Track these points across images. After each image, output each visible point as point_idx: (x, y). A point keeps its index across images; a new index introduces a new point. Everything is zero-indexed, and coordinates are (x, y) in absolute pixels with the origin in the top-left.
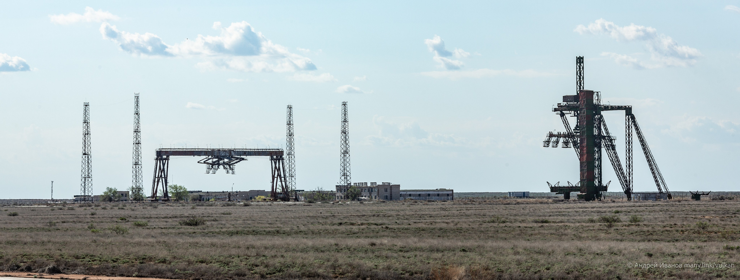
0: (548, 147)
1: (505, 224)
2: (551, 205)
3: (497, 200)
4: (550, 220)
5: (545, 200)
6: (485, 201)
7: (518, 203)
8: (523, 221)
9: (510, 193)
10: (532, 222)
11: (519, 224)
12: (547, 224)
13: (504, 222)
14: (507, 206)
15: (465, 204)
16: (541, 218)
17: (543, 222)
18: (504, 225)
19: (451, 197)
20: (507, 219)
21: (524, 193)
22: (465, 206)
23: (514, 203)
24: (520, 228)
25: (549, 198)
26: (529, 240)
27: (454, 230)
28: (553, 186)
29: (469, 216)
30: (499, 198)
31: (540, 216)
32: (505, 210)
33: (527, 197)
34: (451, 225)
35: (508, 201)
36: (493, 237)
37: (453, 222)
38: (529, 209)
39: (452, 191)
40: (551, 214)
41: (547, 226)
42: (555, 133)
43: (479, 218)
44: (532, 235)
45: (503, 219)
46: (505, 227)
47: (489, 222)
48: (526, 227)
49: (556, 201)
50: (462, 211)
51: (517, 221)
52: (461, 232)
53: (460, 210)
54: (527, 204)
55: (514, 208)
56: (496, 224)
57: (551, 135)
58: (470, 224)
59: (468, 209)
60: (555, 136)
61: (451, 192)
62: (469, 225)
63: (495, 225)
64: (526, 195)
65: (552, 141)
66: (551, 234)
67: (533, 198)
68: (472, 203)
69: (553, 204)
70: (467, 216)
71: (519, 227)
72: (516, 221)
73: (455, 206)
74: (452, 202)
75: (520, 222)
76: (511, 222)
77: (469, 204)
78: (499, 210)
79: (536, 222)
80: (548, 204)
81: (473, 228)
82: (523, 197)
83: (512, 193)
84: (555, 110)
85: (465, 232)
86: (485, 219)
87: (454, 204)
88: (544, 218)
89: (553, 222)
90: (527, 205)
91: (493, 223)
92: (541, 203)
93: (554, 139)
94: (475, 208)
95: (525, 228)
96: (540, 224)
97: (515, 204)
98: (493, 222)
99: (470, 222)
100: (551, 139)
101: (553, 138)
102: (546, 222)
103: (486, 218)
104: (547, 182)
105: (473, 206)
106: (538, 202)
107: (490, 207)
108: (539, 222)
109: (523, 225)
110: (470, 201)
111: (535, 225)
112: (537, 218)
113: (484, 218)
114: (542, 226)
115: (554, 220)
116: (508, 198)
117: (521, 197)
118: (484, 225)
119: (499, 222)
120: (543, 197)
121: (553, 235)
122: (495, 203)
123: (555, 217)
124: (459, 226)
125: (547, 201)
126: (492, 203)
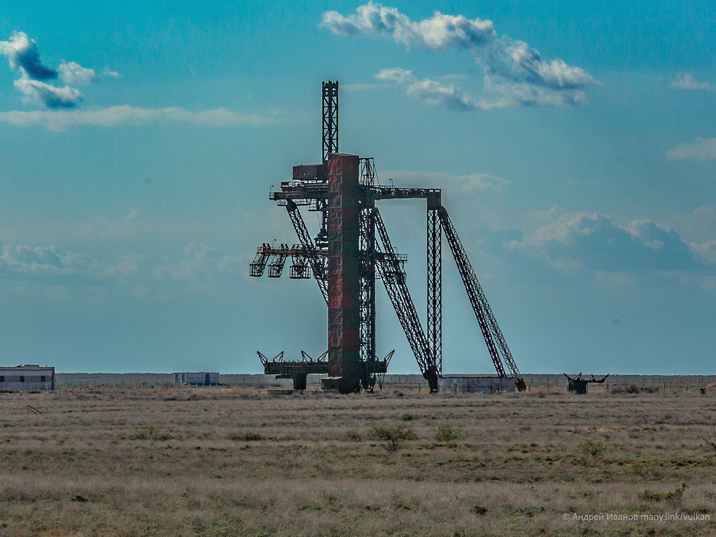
0: (259, 276)
1: (167, 441)
2: (266, 401)
3: (150, 390)
4: (262, 435)
5: (253, 391)
6: (123, 393)
7: (195, 396)
8: (206, 435)
9: (177, 375)
10: (226, 438)
11: (197, 443)
12: (258, 443)
13: (165, 438)
14: (171, 403)
15: (80, 398)
16: (245, 431)
17: (248, 438)
18: (165, 444)
19: (50, 383)
20: (171, 431)
21: (207, 375)
22: (80, 403)
23: (188, 397)
24: (200, 451)
25: (262, 387)
26: (219, 477)
27: (56, 454)
28: (270, 361)
29: (89, 425)
30: (153, 387)
31: (243, 426)
32: (167, 411)
33: (213, 384)
34: (51, 445)
35: (174, 392)
36: (142, 470)
37: (54, 437)
38: (219, 411)
39: (53, 369)
40: (266, 421)
41: (257, 447)
42: (277, 246)
43: (111, 429)
44: (225, 466)
45: (163, 432)
46: (166, 449)
47: (132, 438)
48: (213, 449)
49: (276, 394)
50: (75, 415)
51: (192, 436)
52: (73, 460)
53: (70, 412)
54: (215, 398)
55: (185, 409)
56: (149, 442)
57: (267, 251)
58: (92, 441)
59: (86, 409)
60: (274, 252)
61: (49, 373)
62: (90, 444)
63: (147, 444)
64: (211, 380)
65: (269, 263)
66: (267, 464)
67: (228, 386)
68: (95, 397)
69: (270, 399)
70: (84, 424)
71: (199, 448)
72: (190, 435)
73: (58, 403)
74: (52, 395)
75: (200, 438)
76: (180, 438)
77: (88, 398)
78: (153, 412)
79: (235, 438)
80: (259, 399)
81: (98, 451)
82: (205, 384)
83: (180, 376)
84: (277, 196)
85: (80, 459)
86: (123, 431)
87: (56, 399)
88: (250, 430)
89: (271, 439)
90: (214, 402)
91: (140, 440)
92: (245, 397)
93: (273, 259)
94: (102, 408)
95: (211, 452)
96: (244, 444)
97: (189, 400)
98: (142, 437)
99: (92, 437)
100: (266, 259)
101: (271, 257)
102: (256, 438)
103: (126, 428)
104: (258, 353)
105: (98, 403)
106: (237, 396)
107: (135, 405)
108: (240, 439)
109: (206, 444)
110: (91, 393)
111: (233, 444)
112: (236, 430)
113: (121, 429)
114: (247, 447)
115: (271, 435)
116: (172, 387)
117: (200, 384)
118: (123, 445)
119: (155, 439)
120: (249, 385)
121: (272, 467)
122: (144, 397)
123: (275, 429)
124: (67, 446)
125: (257, 393)
126: (137, 397)
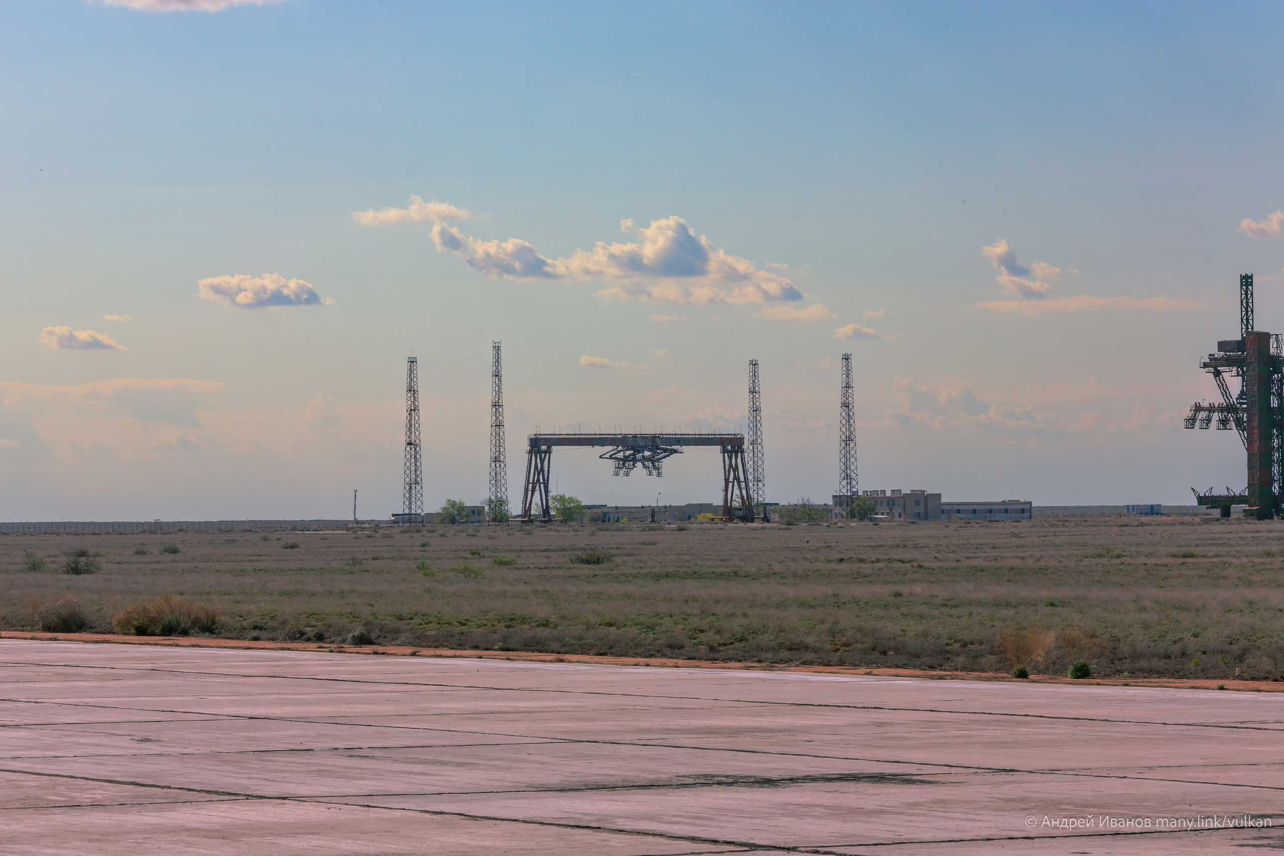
0: (1192, 428)
1: (1120, 559)
2: (1199, 527)
3: (1107, 519)
4: (1195, 553)
5: (1188, 519)
6: (1086, 521)
7: (1142, 523)
8: (1151, 554)
9: (1128, 506)
10: (1167, 556)
11: (1144, 560)
12: (1192, 560)
13: (1119, 556)
14: (1124, 528)
15: (1052, 526)
16: (1182, 550)
17: (1185, 556)
18: (1118, 561)
19: (1029, 514)
20: (1124, 551)
21: (1152, 506)
22: (1052, 529)
23: (1137, 523)
24: (1146, 567)
25: (1196, 515)
26: (1162, 587)
27: (1033, 570)
28: (1202, 495)
29: (1059, 546)
30: (1109, 516)
31: (1181, 546)
32: (1121, 535)
33: (1157, 514)
34: (1030, 562)
35: (1125, 520)
36: (1101, 581)
37: (1031, 556)
38: (1162, 534)
39: (1030, 503)
40: (1199, 542)
41: (1192, 563)
42: (1205, 404)
43: (1077, 550)
44: (1167, 578)
45: (1117, 552)
46: (1120, 564)
47: (1093, 557)
48: (1157, 565)
49: (1206, 522)
50: (1048, 538)
51: (1141, 555)
52: (1047, 575)
53: (1045, 536)
54: (1158, 525)
55: (1135, 533)
56: (1106, 559)
57: (1198, 408)
58: (1062, 559)
59: (1057, 534)
60: (1204, 409)
61: (1028, 506)
62: (1060, 562)
63: (1104, 561)
64: (1155, 511)
65: (1200, 418)
66: (1200, 576)
67: (1168, 515)
68: (1063, 524)
69: (1202, 525)
70: (1055, 545)
71: (1145, 564)
72: (1139, 554)
73: (1034, 530)
74: (1030, 523)
75: (1147, 556)
76: (1131, 556)
77: (1058, 526)
78: (1109, 536)
79: (1174, 556)
80: (1194, 525)
81: (1066, 567)
82: (1151, 514)
83: (1131, 508)
84: (1205, 365)
85: (1052, 573)
86: (1086, 551)
87: (1033, 526)
88: (1186, 549)
89: (1203, 556)
90: (1157, 528)
91: (1099, 558)
92: (1182, 523)
93: (1203, 415)
94: (1070, 534)
95: (1155, 567)
96: (1182, 560)
97: (1138, 526)
98: (1101, 556)
99: (1062, 556)
100: (1197, 415)
101: (1201, 413)
102: (1191, 556)
103: (1089, 549)
104: (1192, 488)
105: (1066, 529)
106: (1176, 523)
107: (1095, 531)
108: (1178, 557)
109: (1150, 561)
110: (1060, 521)
111: (1172, 561)
112: (1175, 550)
113: (1084, 549)
114: (1184, 563)
115: (1204, 553)
116: (1124, 516)
117: (1146, 514)
118: (1086, 562)
119: (1112, 557)
120: (1185, 515)
121: (1203, 579)
122: (1102, 524)
123: (1207, 548)
124: (1042, 563)
125: (1191, 520)
126: (1097, 524)
